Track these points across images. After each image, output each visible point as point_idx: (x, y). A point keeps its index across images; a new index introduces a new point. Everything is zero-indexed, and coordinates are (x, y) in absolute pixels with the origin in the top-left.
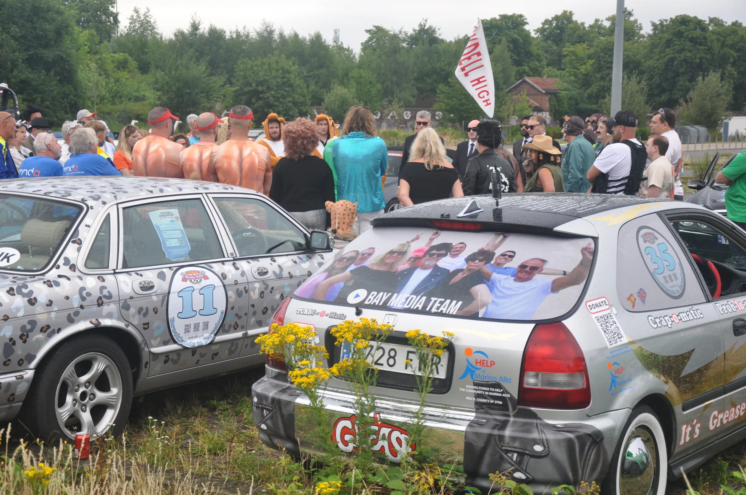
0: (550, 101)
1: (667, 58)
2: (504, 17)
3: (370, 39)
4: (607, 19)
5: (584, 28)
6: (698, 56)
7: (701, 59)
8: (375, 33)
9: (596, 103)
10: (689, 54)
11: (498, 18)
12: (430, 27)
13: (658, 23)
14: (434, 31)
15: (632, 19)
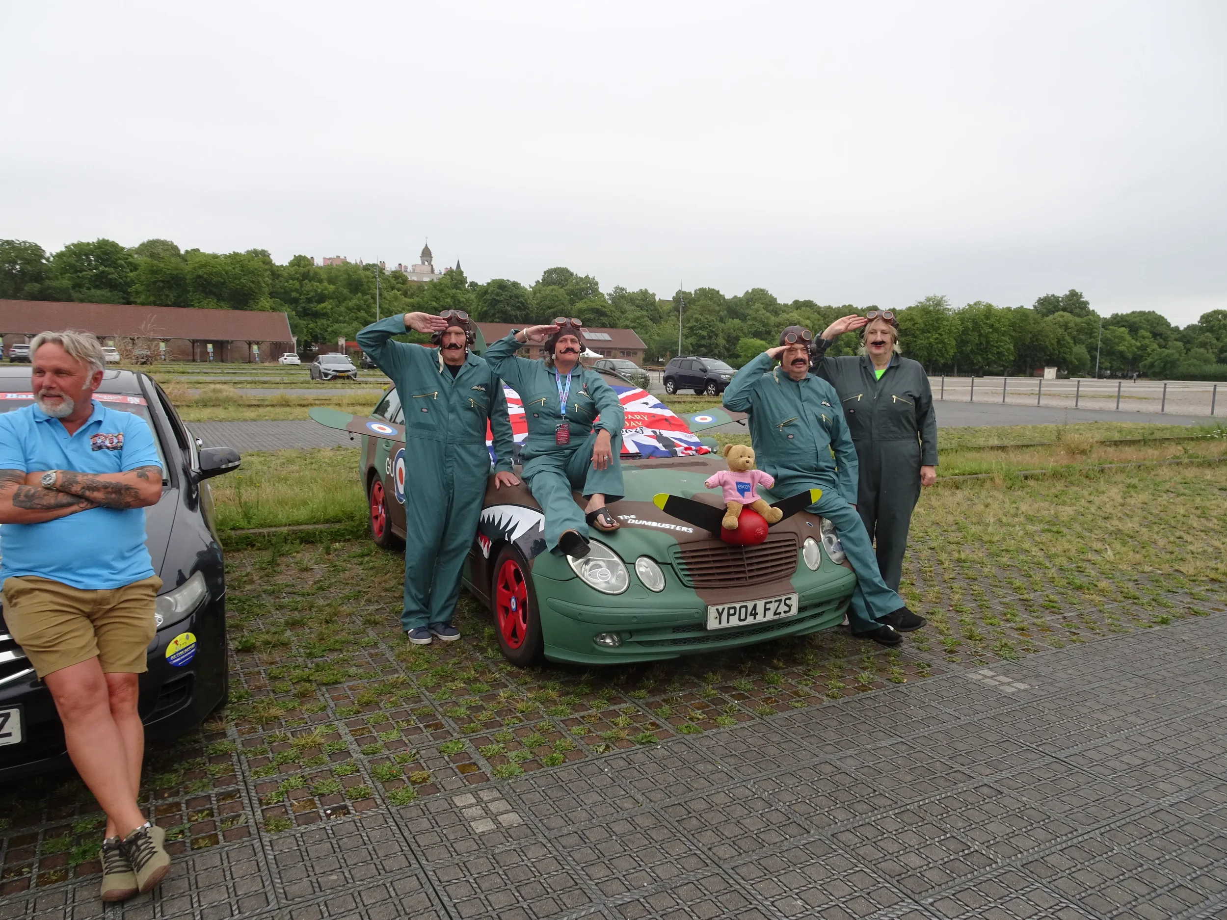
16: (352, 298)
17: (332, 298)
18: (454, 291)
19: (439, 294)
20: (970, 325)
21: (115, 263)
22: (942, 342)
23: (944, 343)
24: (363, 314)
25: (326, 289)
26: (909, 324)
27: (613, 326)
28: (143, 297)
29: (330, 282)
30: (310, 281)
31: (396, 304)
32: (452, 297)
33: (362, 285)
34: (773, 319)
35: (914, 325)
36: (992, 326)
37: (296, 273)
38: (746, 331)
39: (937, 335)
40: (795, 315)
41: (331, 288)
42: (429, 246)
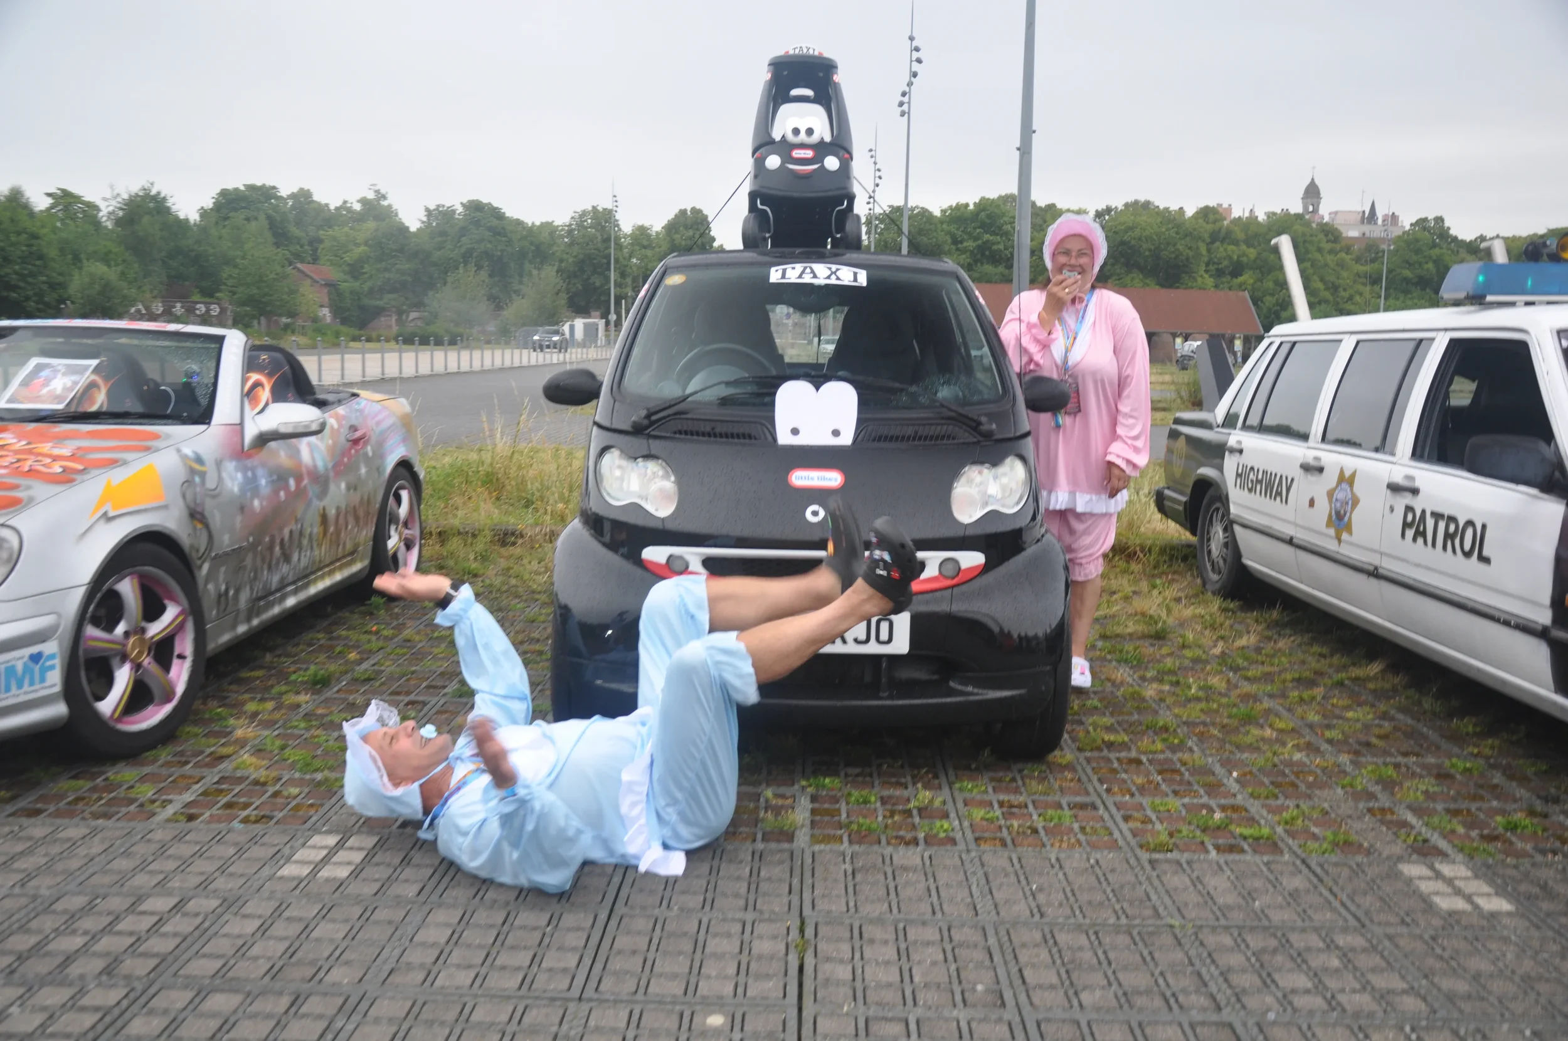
0: (329, 293)
1: (463, 250)
2: (252, 188)
3: (52, 207)
4: (358, 201)
5: (329, 210)
6: (499, 248)
7: (502, 251)
8: (61, 197)
9: (381, 299)
10: (489, 246)
11: (242, 188)
12: (159, 193)
13: (432, 207)
14: (164, 199)
15: (385, 203)
17: (1251, 269)
18: (1437, 251)
19: (1415, 258)
21: (1000, 228)
25: (1244, 255)
29: (1248, 243)
31: (1345, 274)
32: (1435, 262)
37: (1205, 230)
41: (1252, 253)
42: (1317, 182)
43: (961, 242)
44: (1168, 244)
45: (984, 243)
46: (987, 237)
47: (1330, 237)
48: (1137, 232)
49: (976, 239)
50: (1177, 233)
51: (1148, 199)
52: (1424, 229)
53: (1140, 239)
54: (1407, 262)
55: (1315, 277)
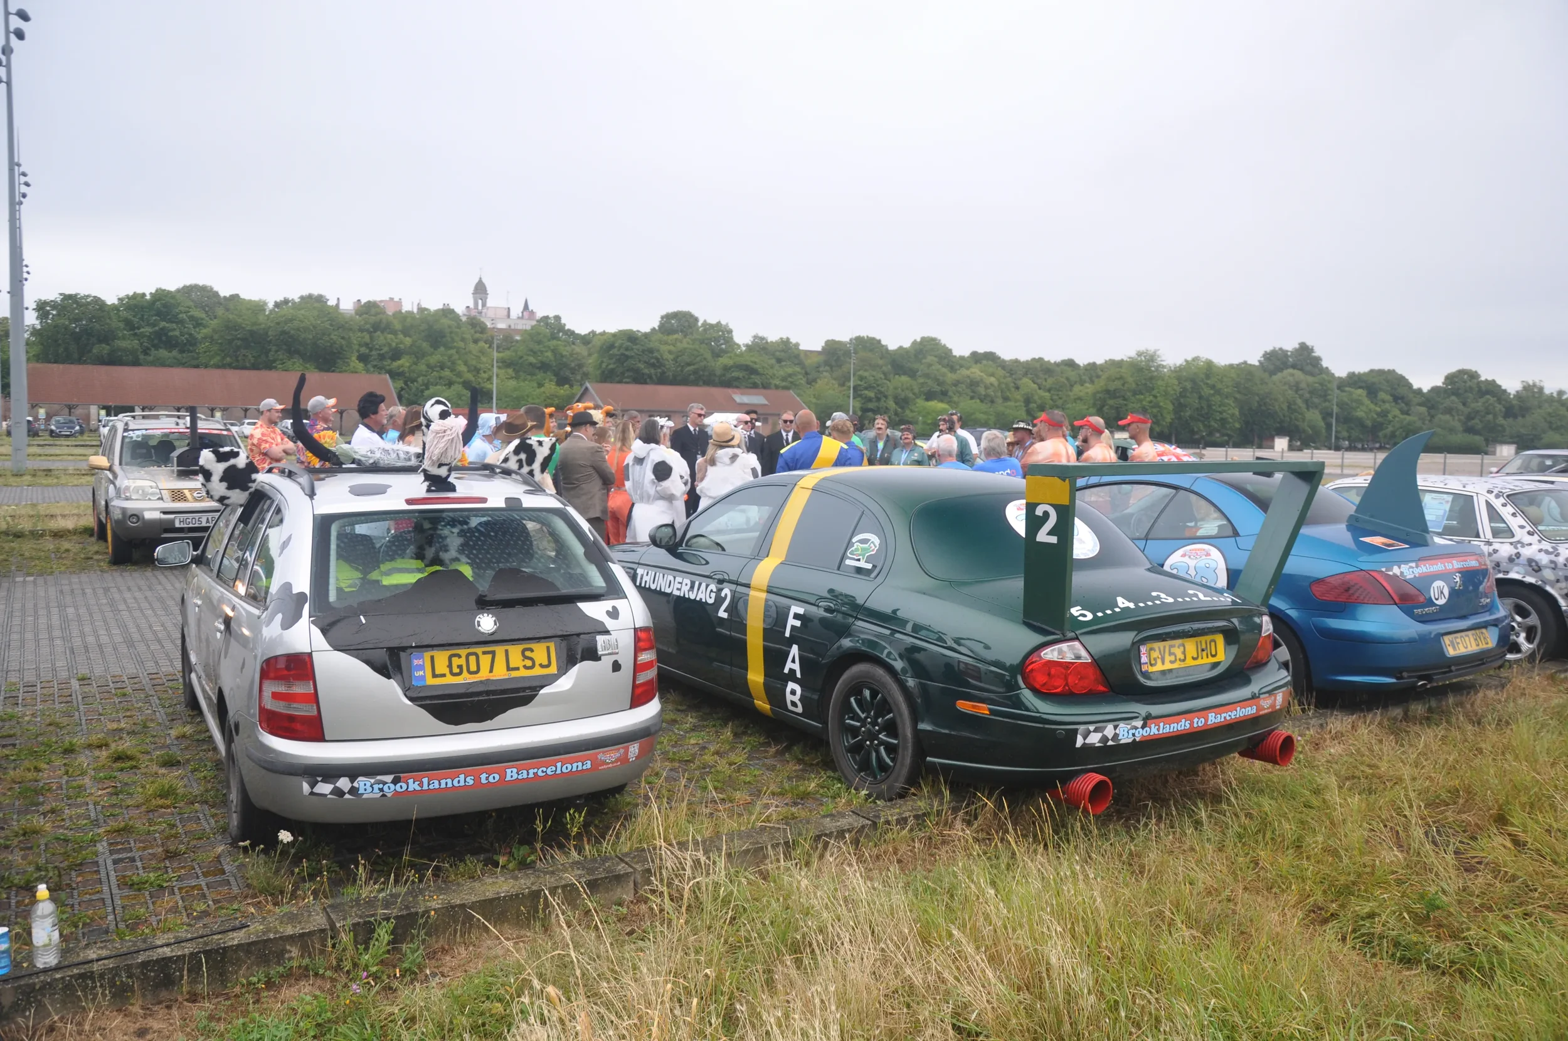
16: (432, 354)
18: (554, 342)
19: (537, 347)
20: (1188, 385)
22: (1157, 406)
23: (1160, 407)
24: (447, 373)
25: (401, 343)
26: (1117, 384)
27: (766, 386)
28: (218, 358)
29: (406, 332)
30: (382, 332)
31: (484, 359)
32: (553, 351)
33: (444, 336)
34: (950, 377)
35: (1123, 385)
36: (1213, 387)
37: (366, 323)
38: (916, 391)
39: (1151, 398)
40: (976, 372)
41: (408, 341)
42: (484, 280)
43: (139, 328)
44: (324, 334)
45: (162, 329)
46: (163, 324)
47: (478, 328)
48: (296, 323)
49: (154, 325)
50: (331, 325)
51: (323, 293)
52: (547, 324)
53: (298, 329)
54: (531, 350)
55: (460, 362)
